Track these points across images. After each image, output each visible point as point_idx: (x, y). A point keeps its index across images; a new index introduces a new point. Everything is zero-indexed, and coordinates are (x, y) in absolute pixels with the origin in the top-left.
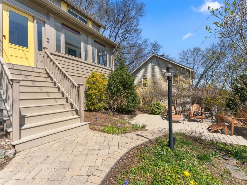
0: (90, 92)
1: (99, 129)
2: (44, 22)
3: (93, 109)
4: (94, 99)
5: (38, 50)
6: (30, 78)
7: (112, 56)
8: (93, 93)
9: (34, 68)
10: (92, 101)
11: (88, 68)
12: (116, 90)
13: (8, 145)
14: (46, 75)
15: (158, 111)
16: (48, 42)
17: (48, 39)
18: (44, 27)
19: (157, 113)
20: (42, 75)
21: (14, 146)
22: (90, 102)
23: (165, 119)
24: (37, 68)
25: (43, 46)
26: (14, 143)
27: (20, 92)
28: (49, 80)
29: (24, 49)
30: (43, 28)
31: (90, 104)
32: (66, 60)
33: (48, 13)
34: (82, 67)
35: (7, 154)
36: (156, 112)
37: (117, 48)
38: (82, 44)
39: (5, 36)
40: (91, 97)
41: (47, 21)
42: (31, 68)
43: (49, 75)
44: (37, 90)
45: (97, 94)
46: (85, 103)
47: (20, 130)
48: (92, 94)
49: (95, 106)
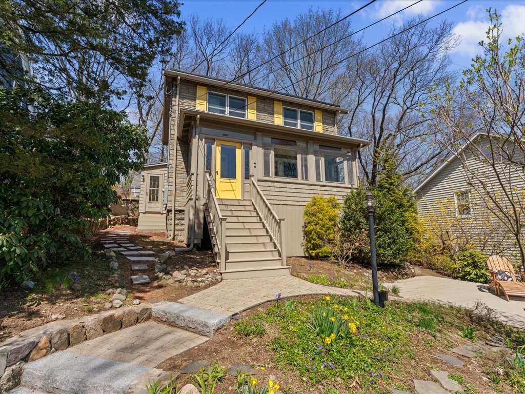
0: (310, 228)
1: (303, 276)
2: (251, 145)
3: (313, 255)
4: (315, 240)
5: (246, 179)
6: (235, 214)
7: (354, 163)
8: (314, 229)
9: (240, 201)
10: (313, 241)
11: (309, 191)
12: (354, 224)
13: (218, 273)
14: (252, 209)
15: (474, 272)
16: (255, 167)
17: (255, 163)
18: (251, 149)
19: (472, 276)
20: (248, 208)
21: (221, 274)
22: (310, 244)
23: (487, 291)
24: (244, 200)
25: (251, 174)
26: (221, 272)
27: (227, 229)
28: (254, 214)
29: (231, 181)
30: (250, 151)
31: (310, 247)
32: (276, 185)
33: (255, 133)
34: (299, 191)
35: (217, 278)
36: (469, 274)
37: (363, 146)
38: (299, 156)
39: (217, 172)
40: (310, 236)
41: (254, 142)
42: (237, 201)
43: (255, 209)
44: (241, 226)
45: (320, 231)
46: (303, 246)
47: (226, 263)
48: (311, 231)
49: (317, 251)
